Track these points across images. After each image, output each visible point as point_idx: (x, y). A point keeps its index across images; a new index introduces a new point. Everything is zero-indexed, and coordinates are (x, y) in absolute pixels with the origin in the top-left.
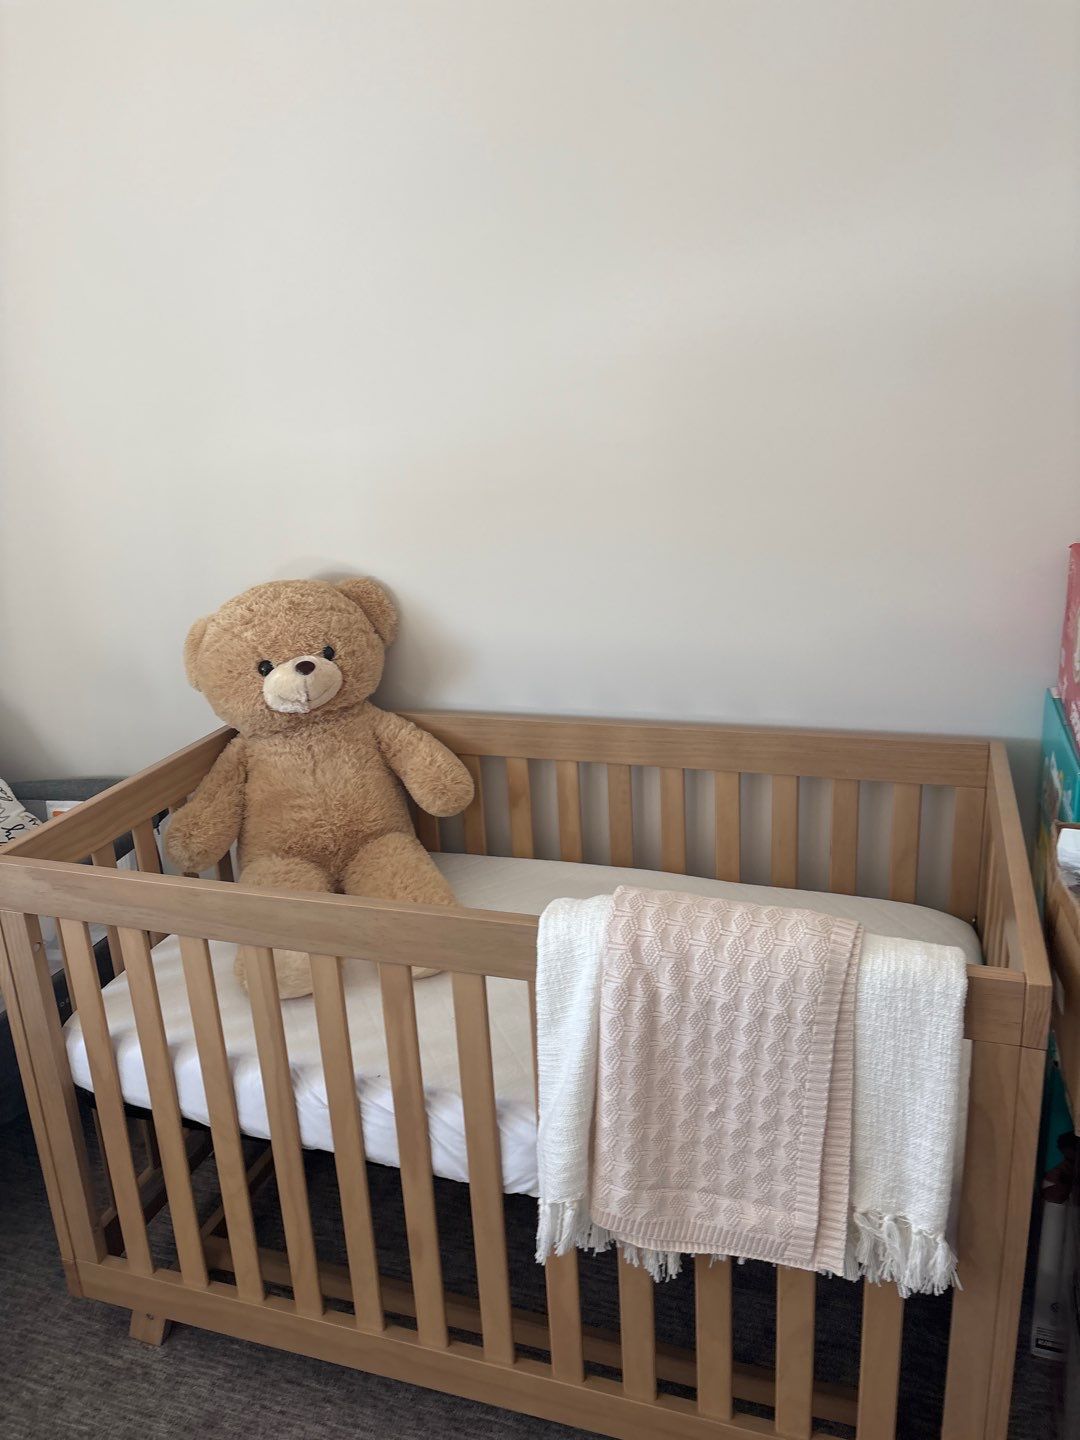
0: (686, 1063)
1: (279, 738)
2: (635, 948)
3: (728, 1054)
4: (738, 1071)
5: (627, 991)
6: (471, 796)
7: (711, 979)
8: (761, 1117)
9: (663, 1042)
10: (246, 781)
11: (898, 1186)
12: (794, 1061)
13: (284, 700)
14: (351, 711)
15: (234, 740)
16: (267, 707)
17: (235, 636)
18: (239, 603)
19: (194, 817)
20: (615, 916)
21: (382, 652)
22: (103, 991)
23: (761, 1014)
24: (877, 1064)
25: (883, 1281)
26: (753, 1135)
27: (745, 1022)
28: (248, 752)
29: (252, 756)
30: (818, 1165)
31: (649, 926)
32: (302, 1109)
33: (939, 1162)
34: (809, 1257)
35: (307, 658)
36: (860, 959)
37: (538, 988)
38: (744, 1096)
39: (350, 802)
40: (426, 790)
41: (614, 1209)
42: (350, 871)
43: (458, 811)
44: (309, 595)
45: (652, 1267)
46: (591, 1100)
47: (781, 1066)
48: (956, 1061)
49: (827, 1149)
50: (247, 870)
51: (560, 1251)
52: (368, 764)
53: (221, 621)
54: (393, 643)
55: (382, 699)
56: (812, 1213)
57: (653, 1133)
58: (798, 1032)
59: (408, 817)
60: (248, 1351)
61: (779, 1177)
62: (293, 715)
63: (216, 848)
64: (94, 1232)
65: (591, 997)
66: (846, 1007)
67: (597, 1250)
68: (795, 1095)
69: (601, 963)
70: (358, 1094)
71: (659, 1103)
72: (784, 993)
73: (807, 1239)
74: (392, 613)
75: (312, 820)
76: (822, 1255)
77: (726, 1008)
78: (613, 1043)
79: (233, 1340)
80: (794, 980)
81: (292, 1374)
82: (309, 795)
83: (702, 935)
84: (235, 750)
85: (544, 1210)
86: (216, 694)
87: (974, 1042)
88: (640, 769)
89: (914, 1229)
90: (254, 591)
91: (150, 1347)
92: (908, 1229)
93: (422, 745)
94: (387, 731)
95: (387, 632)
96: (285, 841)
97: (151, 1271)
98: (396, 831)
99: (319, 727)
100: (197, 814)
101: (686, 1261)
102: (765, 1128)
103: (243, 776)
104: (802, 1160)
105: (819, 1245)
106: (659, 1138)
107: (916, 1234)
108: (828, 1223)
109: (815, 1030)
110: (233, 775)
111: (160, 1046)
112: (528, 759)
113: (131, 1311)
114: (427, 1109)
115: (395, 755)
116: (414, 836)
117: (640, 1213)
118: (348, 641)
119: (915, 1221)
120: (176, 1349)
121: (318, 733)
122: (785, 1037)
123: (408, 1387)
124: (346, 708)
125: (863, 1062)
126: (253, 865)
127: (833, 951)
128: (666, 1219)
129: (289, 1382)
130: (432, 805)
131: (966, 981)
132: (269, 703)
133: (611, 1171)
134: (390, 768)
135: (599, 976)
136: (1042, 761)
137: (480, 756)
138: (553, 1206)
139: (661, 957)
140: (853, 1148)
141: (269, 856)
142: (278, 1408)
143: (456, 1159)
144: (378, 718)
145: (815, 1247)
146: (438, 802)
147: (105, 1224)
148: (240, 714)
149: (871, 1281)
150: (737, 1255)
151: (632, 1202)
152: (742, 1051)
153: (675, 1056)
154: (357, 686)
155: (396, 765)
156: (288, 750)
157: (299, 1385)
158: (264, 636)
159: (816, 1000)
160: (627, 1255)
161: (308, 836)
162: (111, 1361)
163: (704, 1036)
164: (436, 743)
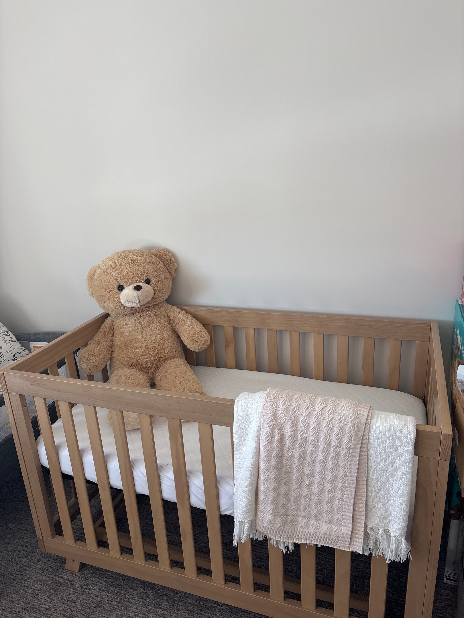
0: (296, 464)
1: (127, 318)
2: (275, 415)
3: (314, 460)
4: (318, 467)
5: (271, 433)
6: (209, 343)
7: (307, 429)
8: (328, 487)
9: (287, 455)
10: (113, 336)
11: (386, 516)
12: (342, 464)
13: (129, 302)
14: (158, 306)
15: (108, 318)
16: (122, 305)
17: (108, 274)
18: (110, 260)
19: (91, 351)
20: (267, 401)
21: (171, 280)
22: (52, 426)
23: (328, 444)
24: (377, 466)
25: (379, 556)
26: (324, 494)
27: (321, 447)
28: (114, 323)
29: (116, 325)
30: (352, 507)
31: (281, 406)
32: (135, 477)
33: (403, 507)
34: (348, 545)
35: (138, 284)
36: (371, 422)
37: (234, 431)
38: (321, 478)
39: (157, 345)
40: (189, 340)
41: (266, 524)
42: (157, 375)
43: (203, 349)
44: (139, 256)
45: (282, 547)
46: (256, 478)
47: (337, 466)
48: (411, 465)
49: (356, 501)
50: (113, 374)
51: (243, 541)
52: (165, 329)
53: (102, 268)
54: (175, 277)
55: (171, 301)
56: (349, 527)
57: (282, 492)
58: (343, 452)
59: (182, 351)
60: (115, 575)
61: (335, 512)
62: (133, 308)
63: (101, 364)
64: (50, 525)
65: (256, 435)
66: (364, 441)
67: (259, 540)
68: (342, 478)
69: (261, 421)
70: (159, 471)
71: (285, 480)
72: (338, 435)
73: (347, 538)
74: (175, 264)
75: (141, 353)
76: (353, 545)
77: (313, 441)
78: (265, 455)
79: (108, 571)
80: (342, 430)
81: (133, 585)
82: (140, 342)
83: (303, 410)
84: (109, 322)
85: (236, 523)
86: (100, 299)
87: (419, 457)
88: (281, 332)
89: (392, 535)
90: (116, 254)
91: (74, 573)
92: (390, 535)
93: (188, 321)
94: (173, 314)
95: (173, 273)
96: (130, 362)
97: (74, 543)
98: (177, 357)
99: (144, 313)
100: (93, 350)
101: (297, 546)
102: (329, 492)
103: (112, 334)
104: (345, 505)
105: (352, 540)
106: (285, 495)
107: (393, 537)
108: (356, 532)
109: (351, 451)
110: (108, 333)
111: (76, 449)
112: (233, 327)
113: (66, 558)
114: (188, 479)
115: (176, 325)
116: (185, 360)
117: (277, 526)
118: (156, 276)
119: (393, 531)
120: (84, 574)
121: (144, 316)
122: (338, 454)
123: (181, 592)
124: (156, 304)
125: (372, 465)
126: (116, 372)
127: (359, 418)
128: (288, 528)
129: (131, 589)
130: (192, 347)
131: (416, 432)
132: (123, 303)
133: (264, 508)
134: (174, 330)
135: (260, 426)
136: (454, 331)
137: (212, 325)
138: (240, 522)
139: (286, 419)
140: (367, 500)
141: (123, 368)
142: (127, 600)
143: (200, 500)
144: (169, 309)
145: (350, 541)
146: (195, 345)
147: (54, 522)
148: (110, 307)
149: (374, 555)
150: (317, 544)
151: (273, 522)
152: (320, 459)
153: (292, 461)
154: (160, 295)
155: (176, 330)
156: (131, 323)
157: (136, 590)
158: (121, 274)
159: (351, 439)
160: (272, 542)
161: (139, 359)
162: (57, 578)
163: (304, 453)
164: (194, 320)
